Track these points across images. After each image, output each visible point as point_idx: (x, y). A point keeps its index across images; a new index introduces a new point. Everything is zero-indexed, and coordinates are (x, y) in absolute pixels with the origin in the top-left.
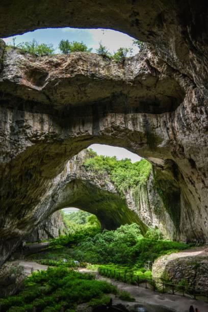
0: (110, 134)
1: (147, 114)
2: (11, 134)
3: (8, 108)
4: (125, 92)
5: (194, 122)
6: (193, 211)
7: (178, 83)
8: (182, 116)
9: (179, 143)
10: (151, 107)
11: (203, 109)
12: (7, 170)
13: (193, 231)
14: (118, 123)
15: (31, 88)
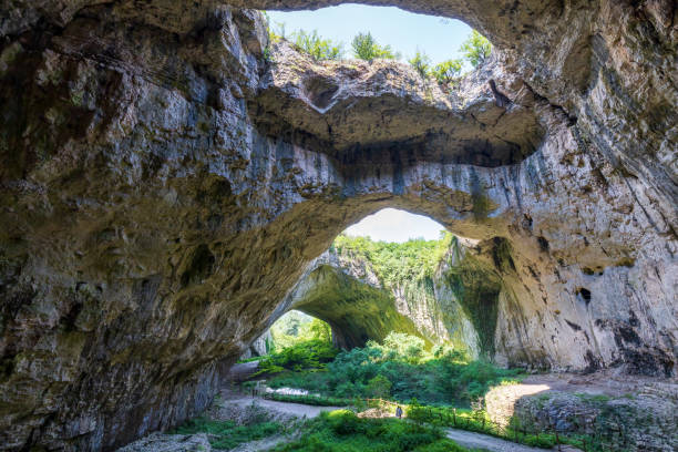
2: (273, 181)
3: (268, 136)
4: (447, 130)
5: (562, 178)
6: (525, 320)
7: (537, 119)
8: (538, 169)
9: (526, 212)
10: (479, 158)
12: (260, 240)
13: (523, 350)
14: (433, 177)
15: (310, 108)
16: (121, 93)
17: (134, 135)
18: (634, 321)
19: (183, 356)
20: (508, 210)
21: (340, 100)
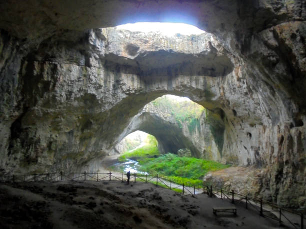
0: (180, 90)
1: (206, 77)
2: (113, 90)
4: (192, 61)
6: (232, 143)
8: (230, 82)
9: (227, 99)
10: (209, 72)
11: (245, 81)
12: (109, 113)
13: (231, 156)
14: (185, 83)
15: (127, 58)
16: (58, 73)
18: (259, 148)
19: (84, 157)
20: (220, 97)
21: (141, 53)
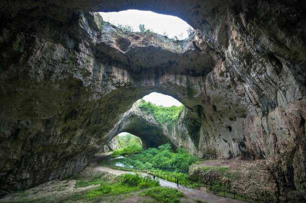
0: (166, 87)
1: (189, 76)
2: (102, 80)
3: (102, 62)
4: (177, 61)
5: (220, 82)
6: (209, 138)
8: (212, 78)
9: (208, 95)
10: (191, 73)
11: (228, 74)
12: (98, 104)
13: (208, 150)
15: (118, 51)
16: (34, 46)
17: (40, 62)
18: (245, 139)
19: (67, 150)
20: (201, 94)
21: (131, 48)
